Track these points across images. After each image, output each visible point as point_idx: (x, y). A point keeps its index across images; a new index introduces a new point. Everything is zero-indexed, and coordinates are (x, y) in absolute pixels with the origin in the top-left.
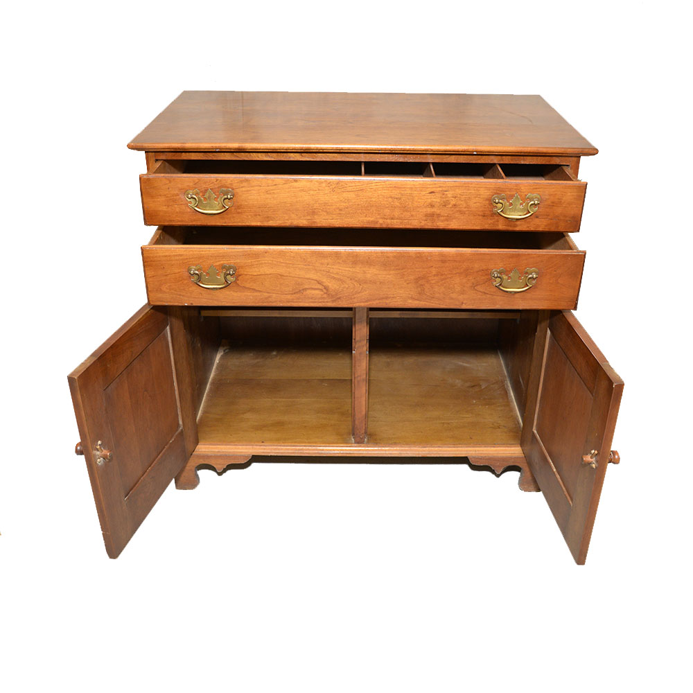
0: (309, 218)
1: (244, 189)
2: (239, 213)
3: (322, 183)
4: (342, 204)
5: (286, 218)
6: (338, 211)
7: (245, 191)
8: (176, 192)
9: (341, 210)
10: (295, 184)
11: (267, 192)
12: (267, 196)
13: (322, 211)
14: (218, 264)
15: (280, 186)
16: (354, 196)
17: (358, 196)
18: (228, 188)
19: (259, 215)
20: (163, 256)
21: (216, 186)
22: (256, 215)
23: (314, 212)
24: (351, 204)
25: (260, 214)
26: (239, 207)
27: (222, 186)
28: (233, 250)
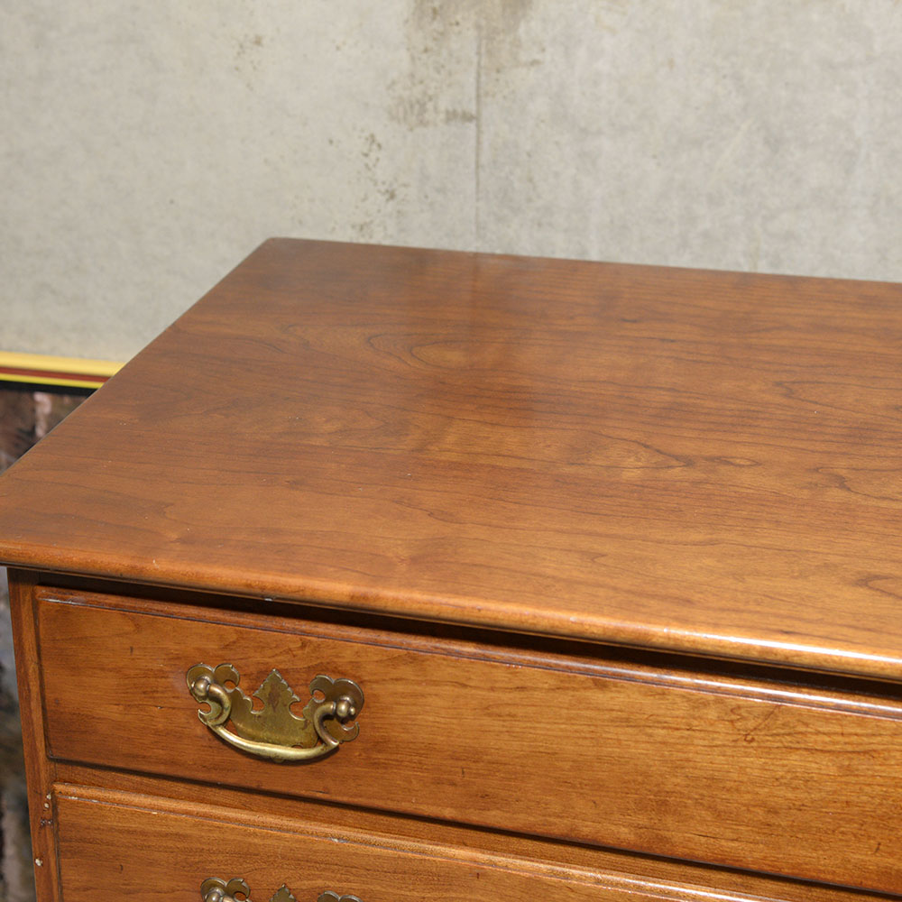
0: (642, 820)
1: (400, 688)
2: (376, 765)
3: (706, 704)
4: (782, 792)
5: (557, 808)
6: (760, 814)
7: (403, 695)
8: (159, 665)
9: (773, 811)
10: (598, 697)
11: (486, 710)
12: (486, 721)
13: (697, 802)
14: (306, 884)
15: (537, 694)
16: (833, 771)
17: (848, 771)
18: (344, 674)
19: (453, 784)
20: (121, 832)
21: (301, 665)
22: (438, 782)
23: (665, 803)
24: (815, 796)
25: (458, 779)
26: (380, 745)
27: (324, 668)
28: (362, 849)
